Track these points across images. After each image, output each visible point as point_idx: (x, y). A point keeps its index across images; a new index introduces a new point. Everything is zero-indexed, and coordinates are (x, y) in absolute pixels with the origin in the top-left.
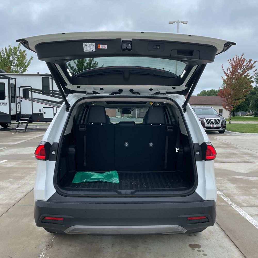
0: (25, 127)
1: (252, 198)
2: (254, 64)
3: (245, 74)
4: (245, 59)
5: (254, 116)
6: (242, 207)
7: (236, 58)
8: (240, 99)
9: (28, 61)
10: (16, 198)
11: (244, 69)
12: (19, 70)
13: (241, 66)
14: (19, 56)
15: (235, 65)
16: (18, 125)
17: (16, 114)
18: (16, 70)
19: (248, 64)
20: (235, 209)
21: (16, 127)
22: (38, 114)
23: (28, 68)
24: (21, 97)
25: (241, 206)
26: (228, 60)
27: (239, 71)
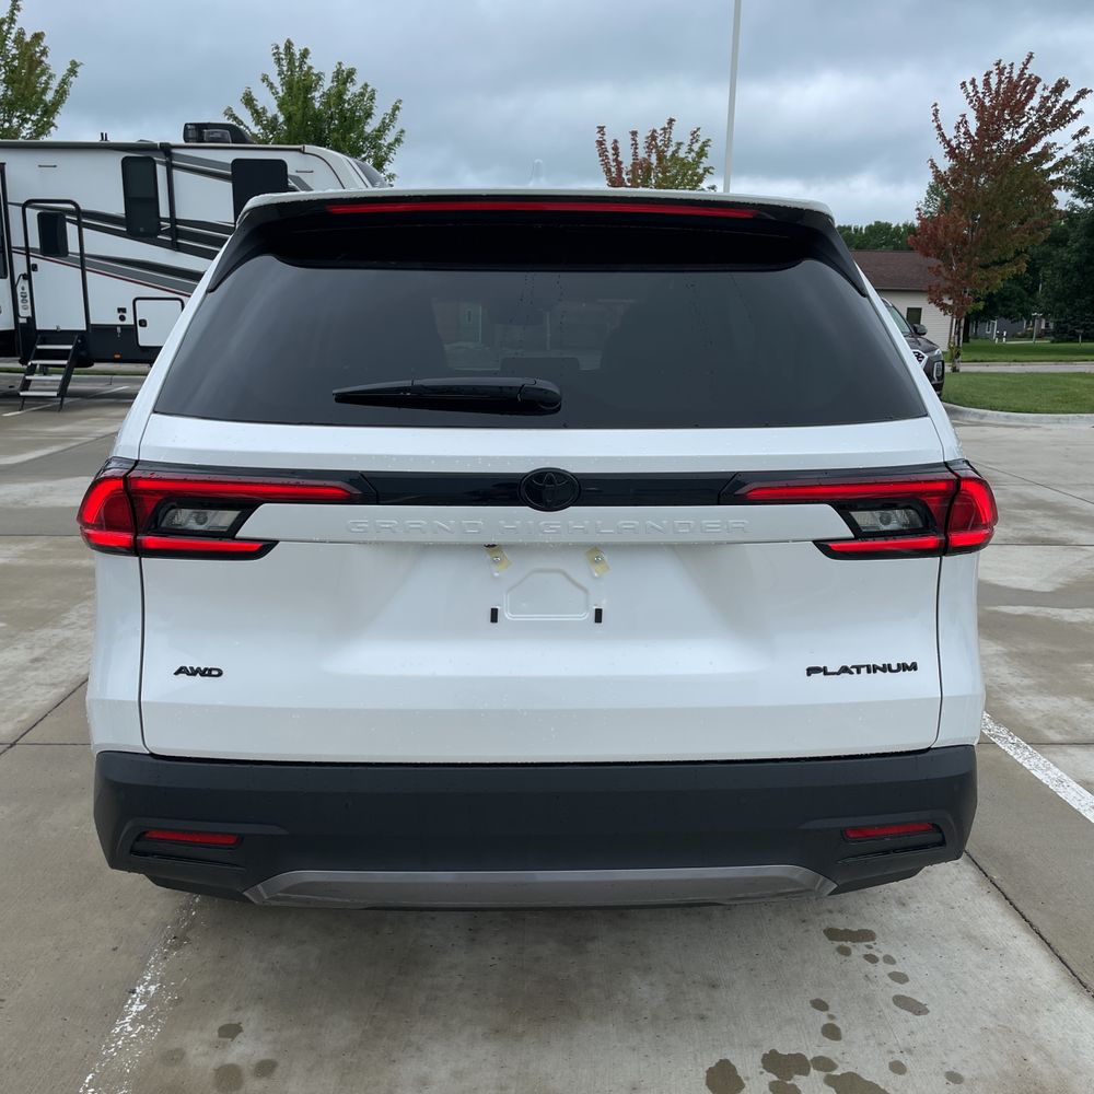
0: (57, 387)
1: (1084, 703)
2: (1075, 101)
3: (1035, 150)
4: (1038, 80)
5: (1053, 338)
6: (1046, 748)
7: (1001, 72)
8: (1006, 261)
9: (54, 84)
10: (24, 710)
11: (1032, 124)
12: (21, 125)
13: (1017, 113)
14: (14, 58)
15: (994, 108)
16: (27, 377)
17: (13, 328)
18: (7, 125)
19: (1050, 104)
20: (1015, 757)
21: (17, 387)
22: (112, 328)
23: (57, 117)
24: (34, 250)
25: (1038, 743)
26: (964, 83)
27: (1007, 136)
